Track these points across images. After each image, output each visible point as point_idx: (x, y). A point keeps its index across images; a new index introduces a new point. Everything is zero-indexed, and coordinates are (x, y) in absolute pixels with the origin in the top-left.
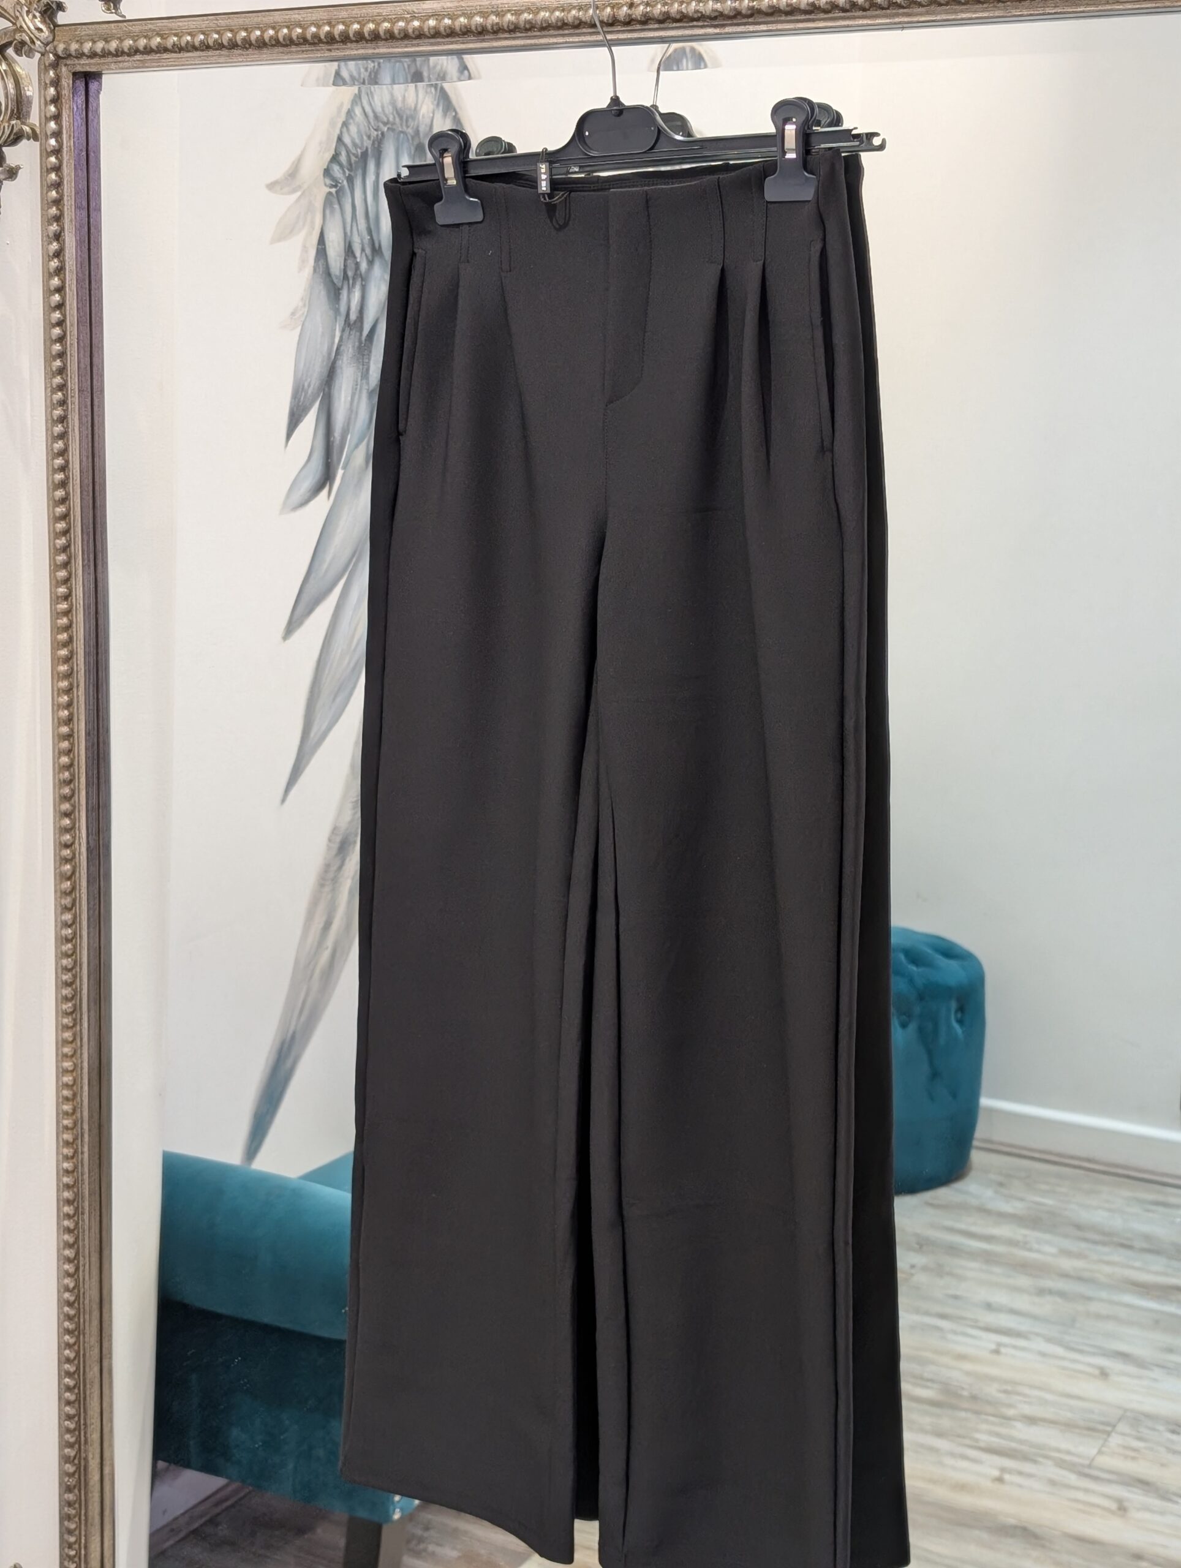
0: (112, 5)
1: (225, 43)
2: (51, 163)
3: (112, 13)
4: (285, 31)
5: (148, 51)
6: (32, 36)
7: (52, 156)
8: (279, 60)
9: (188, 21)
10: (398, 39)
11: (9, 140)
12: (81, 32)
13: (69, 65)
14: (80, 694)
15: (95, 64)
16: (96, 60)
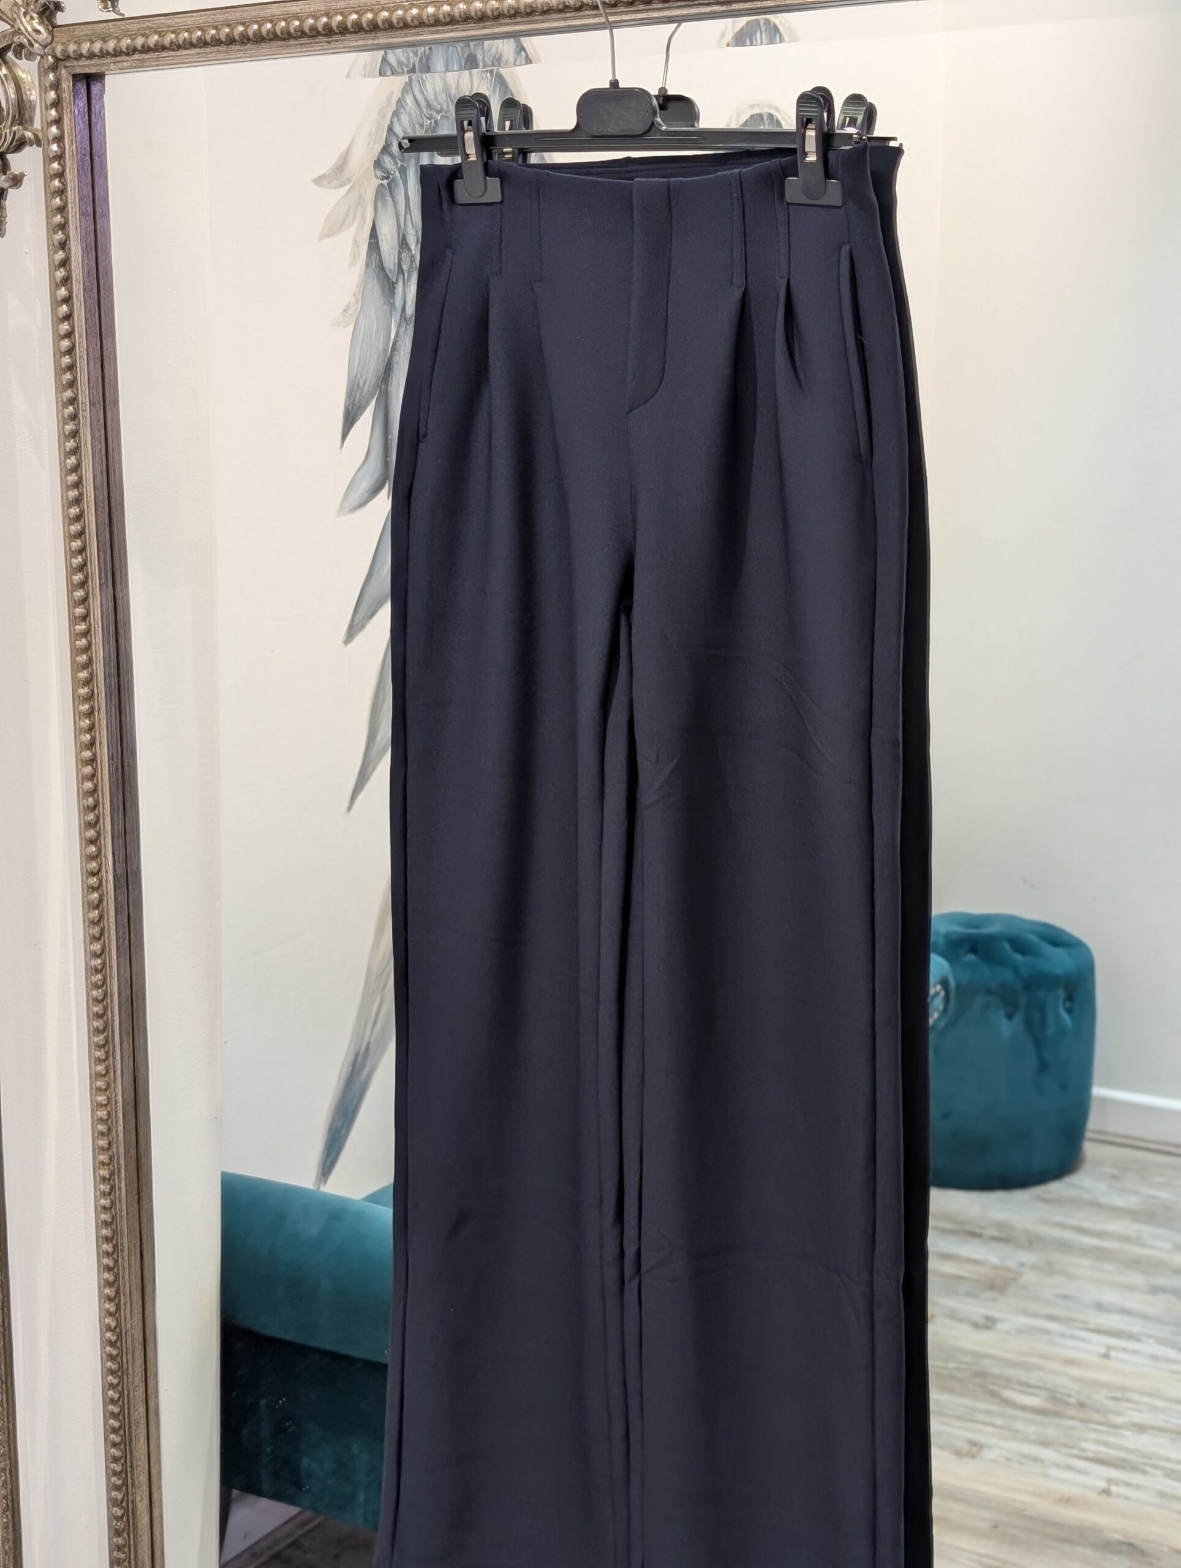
0: (109, 3)
1: (223, 38)
2: (54, 169)
3: (110, 11)
4: (283, 24)
6: (31, 38)
7: (54, 162)
10: (411, 27)
11: (11, 147)
12: (80, 32)
13: (69, 66)
14: (102, 717)
15: (94, 66)
16: (95, 61)
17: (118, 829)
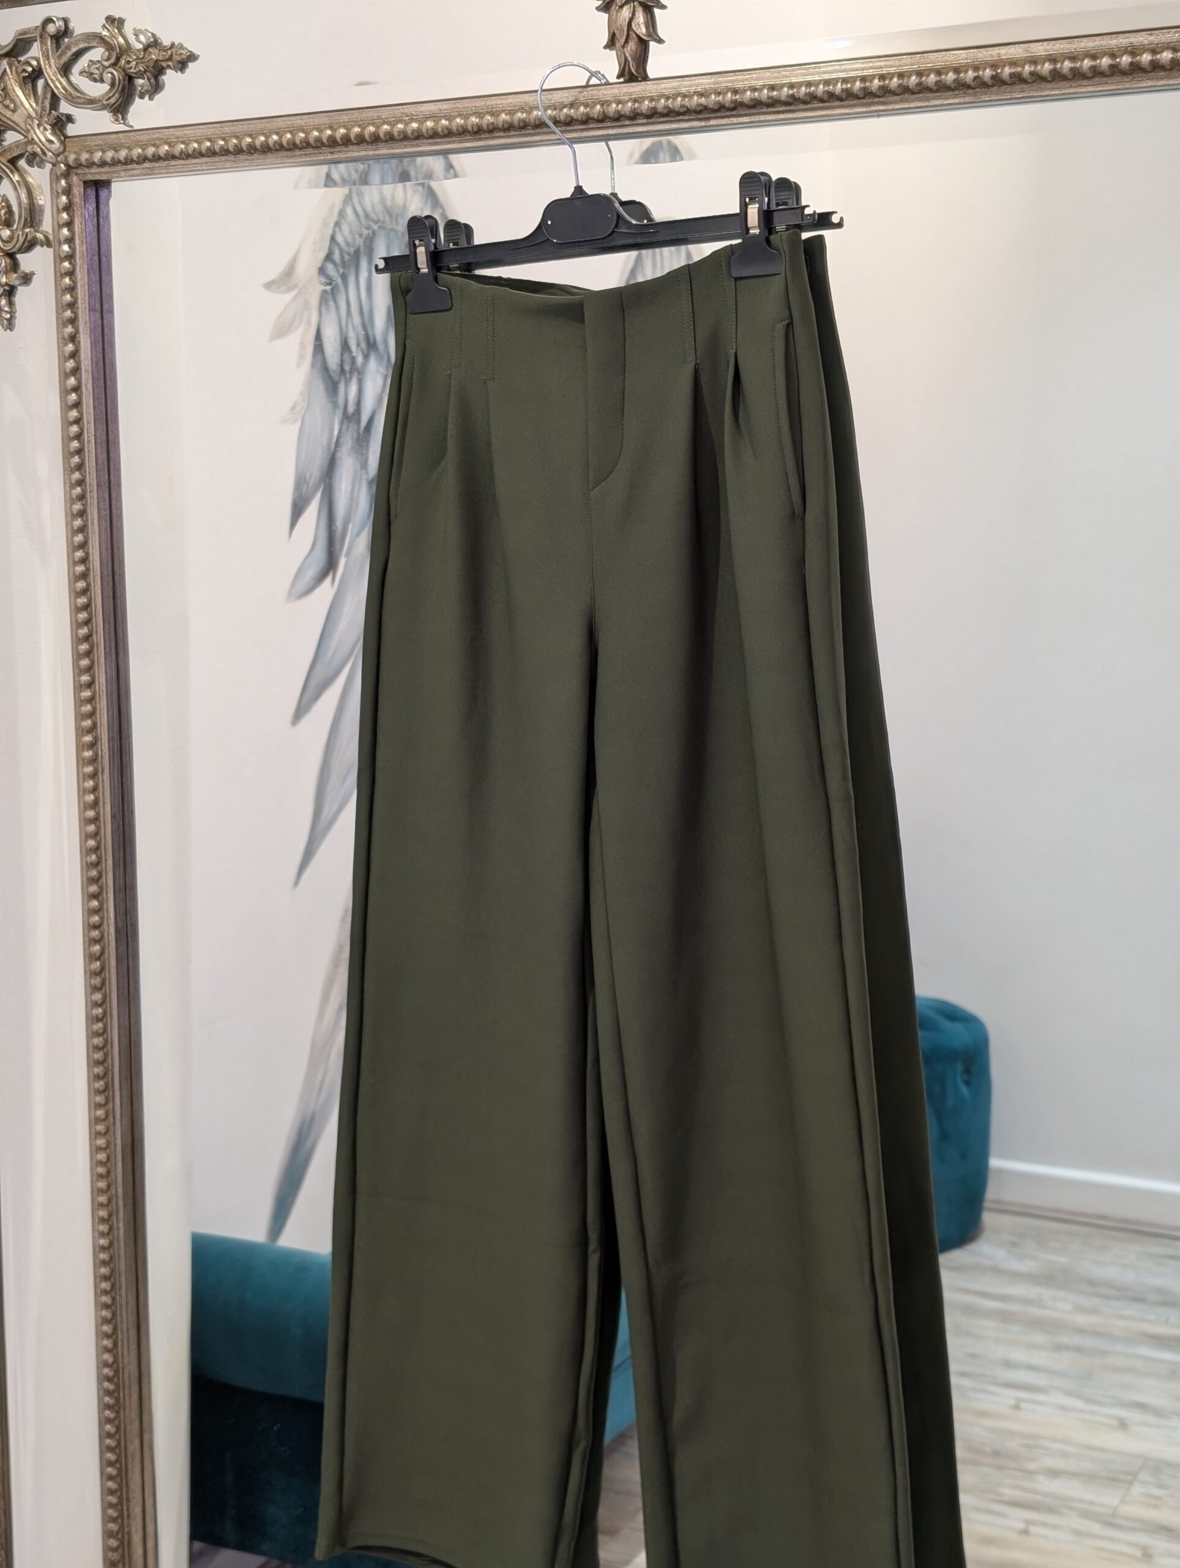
0: (120, 116)
1: (231, 148)
2: (64, 268)
3: (120, 123)
4: (289, 136)
5: (156, 158)
6: (43, 148)
7: (65, 261)
8: (284, 163)
9: (195, 129)
10: (397, 140)
11: (23, 247)
12: (91, 142)
13: (80, 174)
14: (105, 778)
15: (105, 173)
16: (106, 169)
17: (120, 884)
